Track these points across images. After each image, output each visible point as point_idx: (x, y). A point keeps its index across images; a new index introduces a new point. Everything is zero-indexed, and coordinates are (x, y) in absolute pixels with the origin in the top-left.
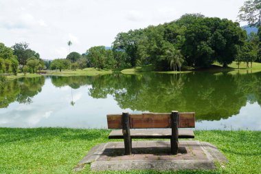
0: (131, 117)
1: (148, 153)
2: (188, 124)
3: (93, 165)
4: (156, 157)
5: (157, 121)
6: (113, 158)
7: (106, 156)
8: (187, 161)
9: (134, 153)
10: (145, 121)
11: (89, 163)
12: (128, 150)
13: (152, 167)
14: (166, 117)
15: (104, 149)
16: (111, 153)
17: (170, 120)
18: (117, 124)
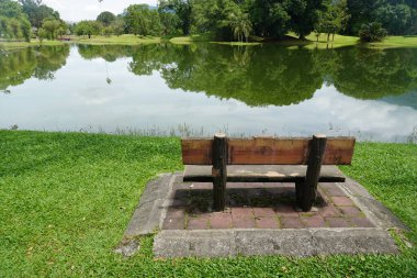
0: (231, 144)
2: (340, 158)
5: (281, 152)
7: (179, 213)
10: (257, 152)
11: (150, 235)
13: (276, 247)
14: (300, 145)
17: (306, 150)
18: (202, 157)
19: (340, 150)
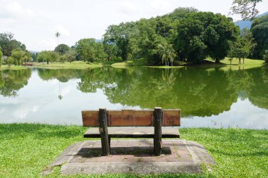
0: (109, 114)
1: (128, 154)
2: (173, 122)
3: (63, 168)
4: (137, 158)
5: (138, 119)
6: (88, 160)
7: (80, 157)
8: (170, 163)
9: (113, 154)
10: (124, 119)
11: (60, 166)
12: (105, 151)
13: (131, 170)
14: (149, 114)
15: (80, 149)
16: (87, 153)
17: (153, 117)
18: (93, 122)
19: (172, 117)
